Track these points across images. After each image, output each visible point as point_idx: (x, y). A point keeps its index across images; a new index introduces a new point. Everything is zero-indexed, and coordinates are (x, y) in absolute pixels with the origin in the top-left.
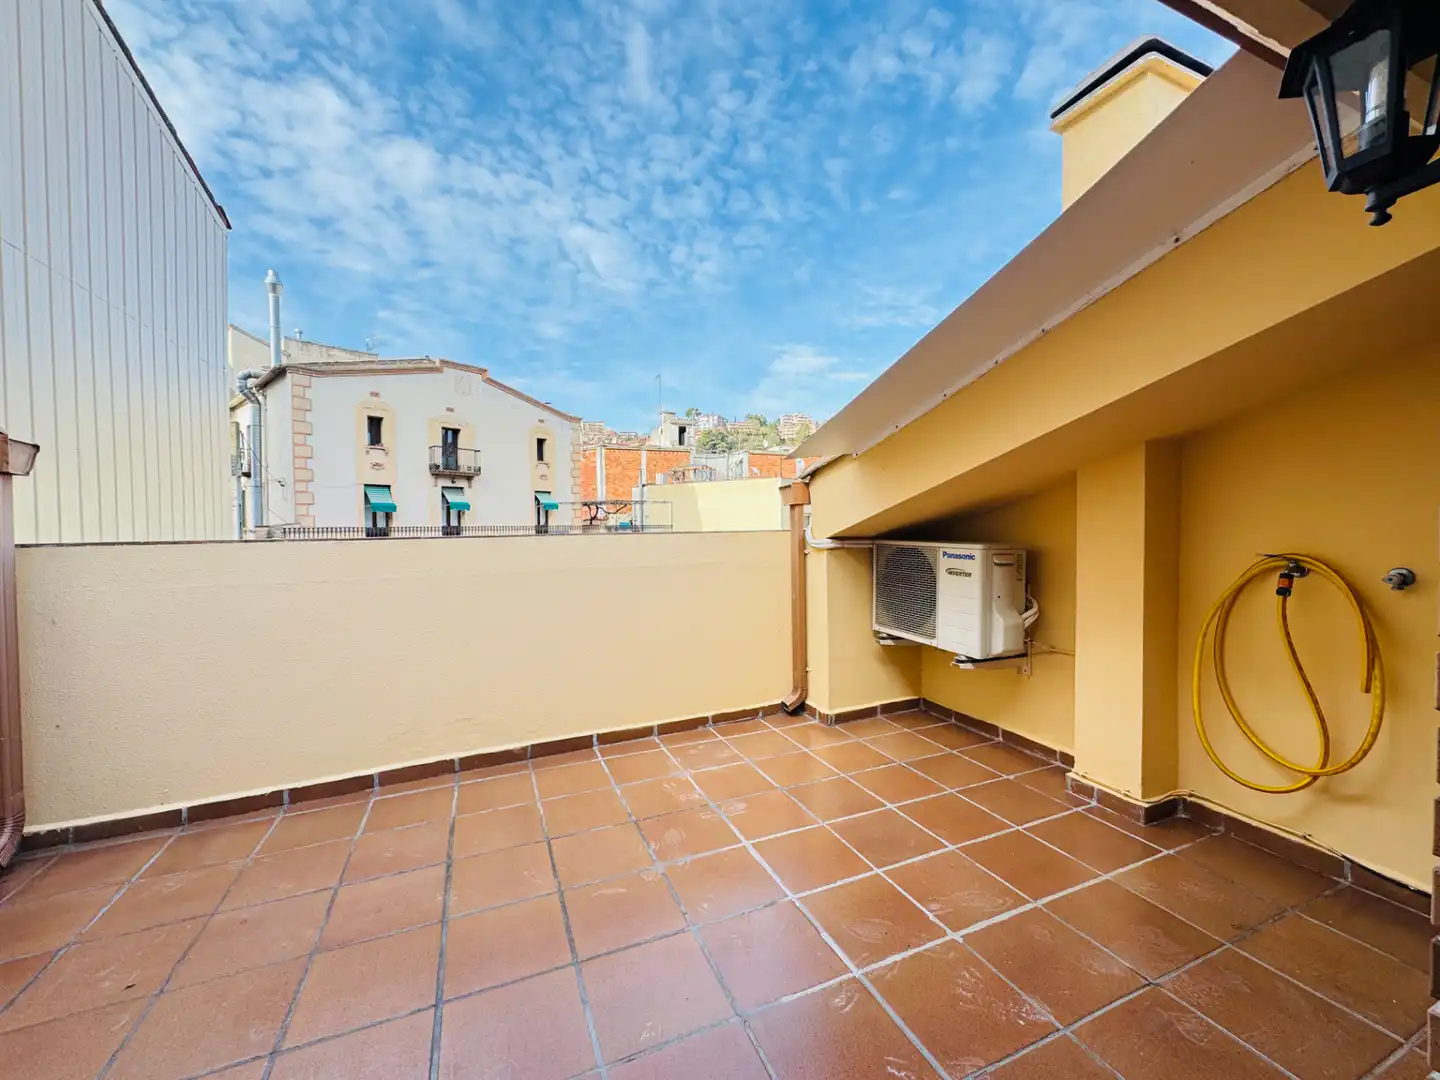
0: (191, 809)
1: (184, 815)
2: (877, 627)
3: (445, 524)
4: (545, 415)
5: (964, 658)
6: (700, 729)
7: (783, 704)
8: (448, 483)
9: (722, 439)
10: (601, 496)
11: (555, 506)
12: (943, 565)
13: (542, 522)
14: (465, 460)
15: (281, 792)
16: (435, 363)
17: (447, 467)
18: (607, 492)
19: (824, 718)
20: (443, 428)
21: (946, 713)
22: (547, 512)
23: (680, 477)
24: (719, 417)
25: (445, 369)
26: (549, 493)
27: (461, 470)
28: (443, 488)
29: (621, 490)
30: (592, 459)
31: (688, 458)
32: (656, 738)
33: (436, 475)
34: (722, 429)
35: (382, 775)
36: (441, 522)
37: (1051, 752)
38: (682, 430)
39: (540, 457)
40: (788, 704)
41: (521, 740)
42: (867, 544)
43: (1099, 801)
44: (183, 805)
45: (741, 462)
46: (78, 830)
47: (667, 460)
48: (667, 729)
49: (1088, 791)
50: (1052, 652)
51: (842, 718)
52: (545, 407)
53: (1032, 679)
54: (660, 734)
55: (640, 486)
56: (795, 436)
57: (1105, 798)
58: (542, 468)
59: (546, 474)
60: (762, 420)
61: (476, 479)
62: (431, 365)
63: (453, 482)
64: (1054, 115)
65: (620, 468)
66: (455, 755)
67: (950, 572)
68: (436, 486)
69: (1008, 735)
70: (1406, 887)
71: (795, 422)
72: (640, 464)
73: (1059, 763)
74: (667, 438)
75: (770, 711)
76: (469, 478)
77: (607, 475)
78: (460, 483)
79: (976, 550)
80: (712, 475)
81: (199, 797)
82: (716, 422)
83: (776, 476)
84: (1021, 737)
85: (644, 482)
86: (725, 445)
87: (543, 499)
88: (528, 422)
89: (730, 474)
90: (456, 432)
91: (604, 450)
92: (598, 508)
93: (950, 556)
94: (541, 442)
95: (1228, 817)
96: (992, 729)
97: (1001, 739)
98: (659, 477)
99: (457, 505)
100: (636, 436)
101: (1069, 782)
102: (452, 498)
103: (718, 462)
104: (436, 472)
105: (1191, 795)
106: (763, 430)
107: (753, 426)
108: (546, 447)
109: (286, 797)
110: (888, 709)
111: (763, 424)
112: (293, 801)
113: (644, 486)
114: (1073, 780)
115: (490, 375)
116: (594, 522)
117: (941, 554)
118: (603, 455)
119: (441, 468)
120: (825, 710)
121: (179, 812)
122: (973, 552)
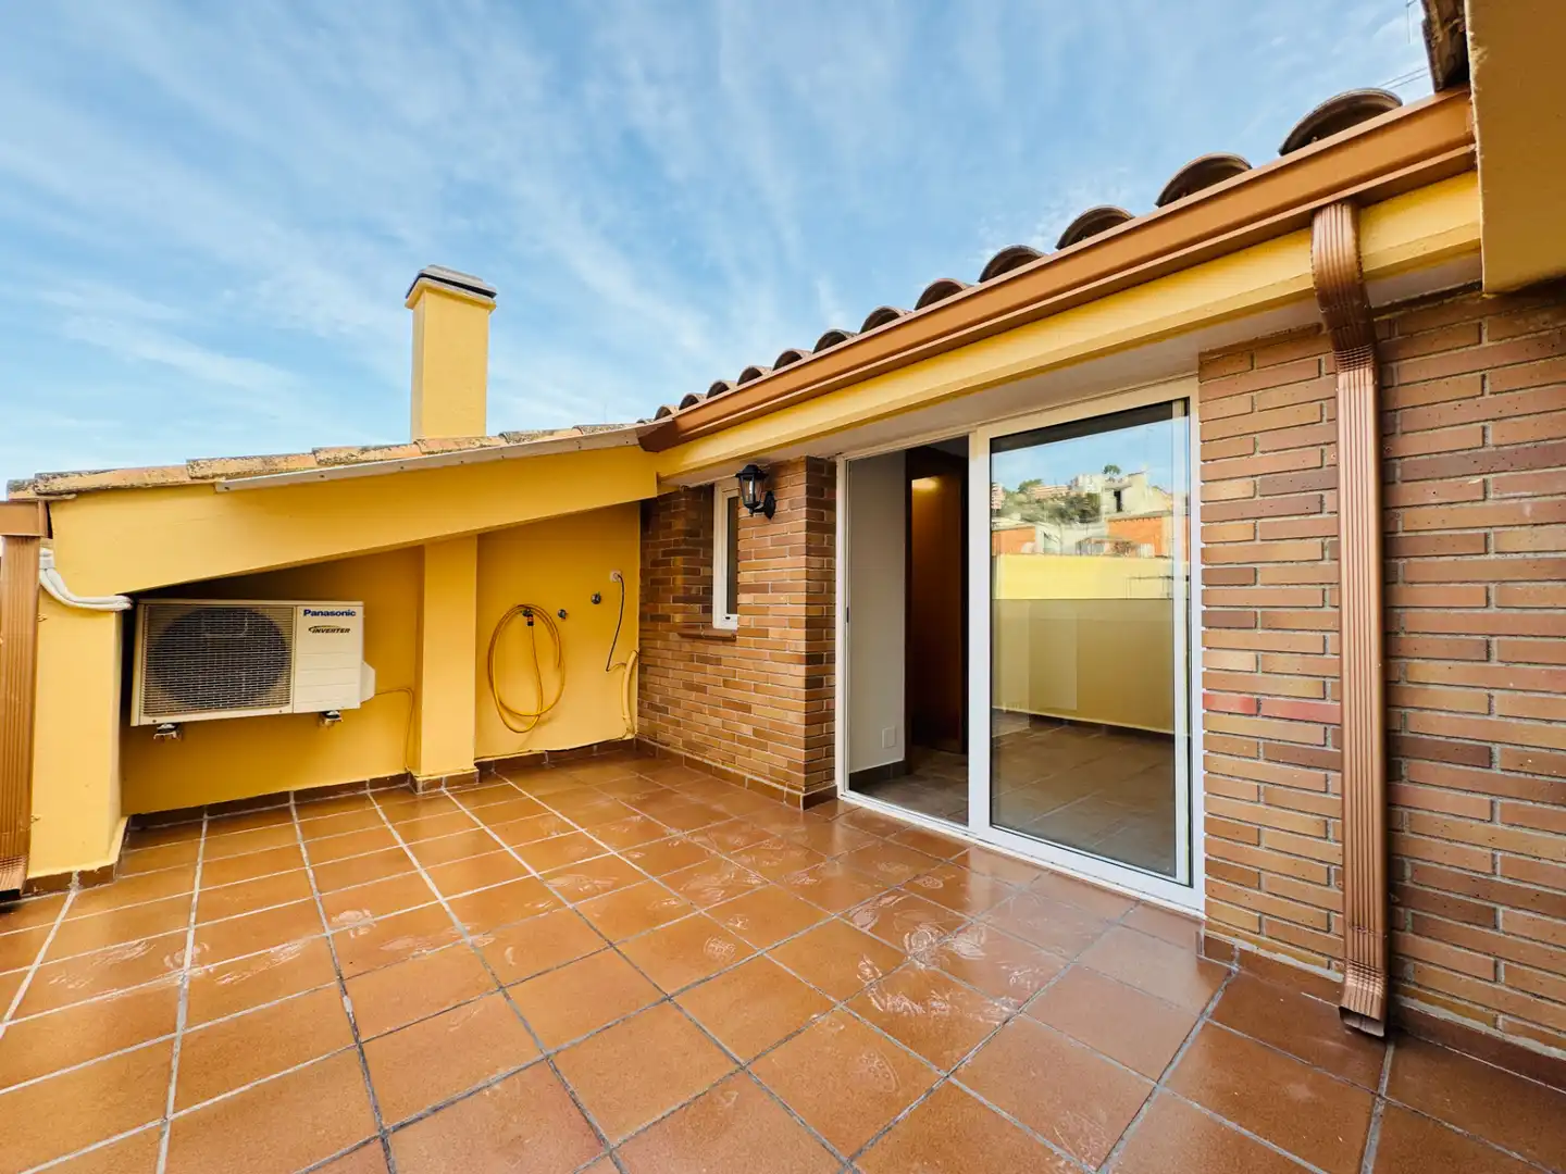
2: (139, 718)
12: (302, 623)
19: (98, 877)
21: (191, 815)
37: (361, 785)
43: (447, 786)
49: (437, 783)
57: (452, 781)
67: (316, 629)
69: (299, 795)
73: (369, 790)
84: (320, 788)
93: (315, 614)
95: (495, 761)
96: (284, 796)
97: (293, 802)
101: (421, 786)
114: (424, 782)
117: (301, 613)
120: (102, 863)
122: (352, 609)
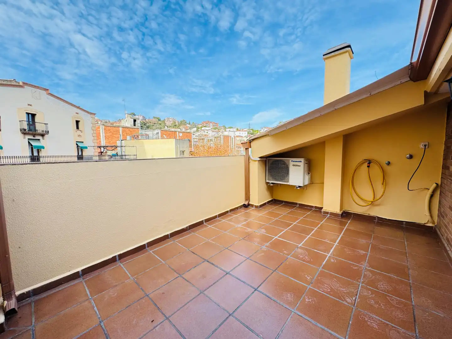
0: (82, 270)
1: (80, 273)
2: (267, 181)
3: (31, 155)
4: (79, 111)
5: (298, 186)
6: (227, 214)
7: (244, 205)
8: (31, 137)
9: (145, 125)
10: (103, 143)
11: (86, 148)
12: (291, 164)
13: (80, 154)
14: (40, 128)
15: (116, 256)
16: (19, 83)
17: (30, 130)
18: (106, 143)
19: (256, 207)
20: (26, 113)
21: (282, 202)
22: (82, 150)
23: (136, 137)
24: (143, 117)
25: (25, 86)
26: (83, 142)
27: (39, 132)
28: (28, 139)
29: (112, 142)
30: (98, 130)
31: (138, 131)
32: (218, 218)
33: (24, 133)
34: (145, 121)
35: (148, 243)
36: (29, 154)
37: (312, 207)
38: (135, 121)
39: (78, 128)
40: (246, 204)
41: (185, 225)
42: (265, 159)
43: (330, 215)
44: (79, 269)
45: (158, 133)
46: (34, 290)
47: (131, 131)
48: (220, 215)
49: (327, 213)
50: (313, 183)
51: (261, 206)
52: (78, 108)
53: (306, 191)
54: (218, 217)
55: (121, 141)
56: (171, 125)
57: (332, 214)
58: (79, 132)
59: (81, 135)
60: (159, 119)
61: (46, 136)
62: (17, 84)
63: (34, 137)
64: (324, 55)
65: (111, 134)
66: (168, 233)
67: (294, 165)
68: (25, 138)
69: (299, 204)
70: (387, 219)
71: (170, 120)
72: (119, 132)
73: (314, 209)
74: (129, 123)
75: (241, 207)
76: (43, 135)
77: (105, 136)
78: (37, 137)
79: (302, 160)
80: (147, 137)
81: (86, 265)
82: (142, 118)
83: (173, 138)
84: (304, 204)
85: (122, 139)
86: (146, 127)
87: (80, 145)
88: (72, 114)
89: (154, 137)
90: (33, 116)
91: (103, 127)
92: (104, 148)
93: (294, 161)
94: (77, 122)
95: (354, 213)
96: (296, 204)
97: (298, 206)
98: (128, 138)
99: (36, 147)
100: (109, 122)
101: (322, 212)
102: (34, 143)
103: (149, 132)
104: (24, 132)
105: (345, 210)
106: (160, 122)
107: (155, 120)
108: (80, 124)
109: (117, 258)
110: (269, 202)
111: (159, 120)
112: (120, 259)
113: (122, 140)
114: (323, 211)
115: (50, 92)
116: (102, 154)
117: (291, 161)
118: (103, 128)
119: (27, 131)
120: (257, 205)
121: (78, 272)
122: (301, 160)
